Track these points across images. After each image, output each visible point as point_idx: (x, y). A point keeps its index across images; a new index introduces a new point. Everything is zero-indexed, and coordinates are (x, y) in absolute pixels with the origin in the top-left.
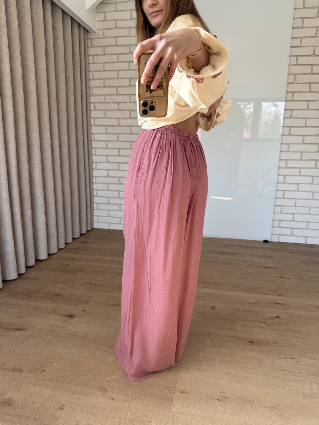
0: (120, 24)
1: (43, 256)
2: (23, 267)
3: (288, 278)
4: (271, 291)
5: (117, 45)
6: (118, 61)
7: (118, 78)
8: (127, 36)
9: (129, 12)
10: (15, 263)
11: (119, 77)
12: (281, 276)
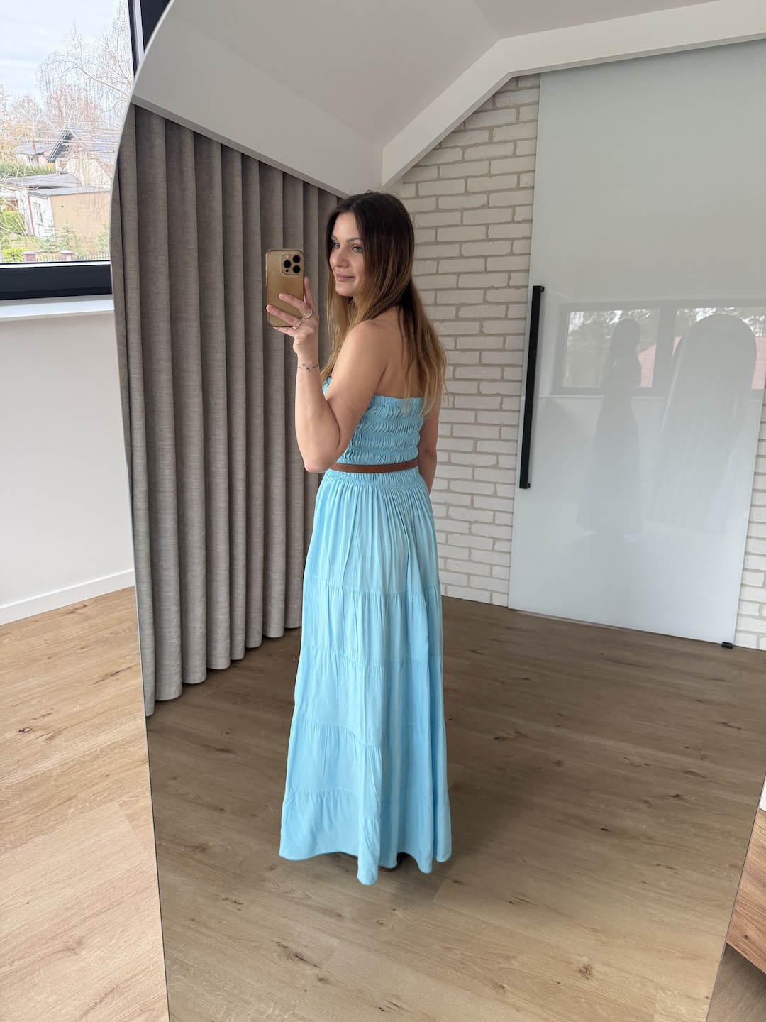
0: (443, 203)
1: (275, 631)
2: (240, 648)
3: (739, 729)
4: (687, 747)
5: (437, 243)
6: (437, 271)
7: (436, 304)
8: (456, 226)
9: (463, 180)
10: (229, 641)
11: (438, 302)
12: (726, 722)
